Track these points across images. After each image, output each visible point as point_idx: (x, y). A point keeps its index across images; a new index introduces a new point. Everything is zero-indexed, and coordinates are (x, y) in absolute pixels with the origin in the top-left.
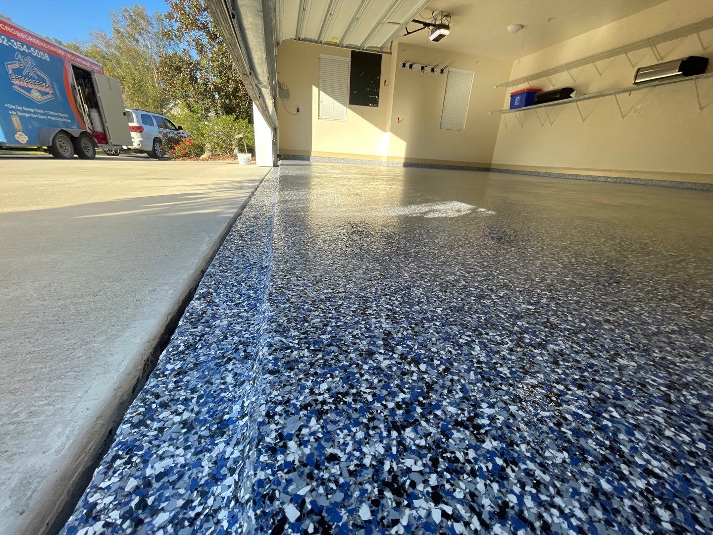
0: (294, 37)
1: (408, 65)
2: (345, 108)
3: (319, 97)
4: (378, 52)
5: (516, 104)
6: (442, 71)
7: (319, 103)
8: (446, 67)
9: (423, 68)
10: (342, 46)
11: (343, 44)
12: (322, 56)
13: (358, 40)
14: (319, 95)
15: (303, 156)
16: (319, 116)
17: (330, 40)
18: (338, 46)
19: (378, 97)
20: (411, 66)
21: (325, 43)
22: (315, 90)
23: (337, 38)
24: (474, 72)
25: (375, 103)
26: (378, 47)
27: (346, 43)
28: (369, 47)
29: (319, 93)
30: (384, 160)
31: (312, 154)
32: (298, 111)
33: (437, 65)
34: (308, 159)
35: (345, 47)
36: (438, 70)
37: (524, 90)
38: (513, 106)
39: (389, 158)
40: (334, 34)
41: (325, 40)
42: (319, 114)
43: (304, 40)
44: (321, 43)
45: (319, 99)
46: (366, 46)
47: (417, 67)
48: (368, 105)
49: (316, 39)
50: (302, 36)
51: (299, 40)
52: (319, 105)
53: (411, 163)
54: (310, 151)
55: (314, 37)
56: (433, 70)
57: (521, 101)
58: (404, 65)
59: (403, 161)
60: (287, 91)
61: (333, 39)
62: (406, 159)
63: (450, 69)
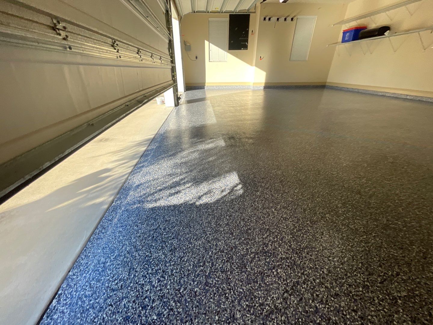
0: (191, 12)
1: (267, 19)
2: (226, 53)
3: (209, 47)
4: (247, 12)
5: (346, 39)
6: (292, 19)
7: (209, 51)
8: (295, 16)
9: (278, 19)
10: (222, 13)
11: (222, 11)
12: (210, 19)
13: (231, 7)
14: (209, 46)
15: (201, 87)
16: (209, 60)
17: (214, 10)
18: (220, 13)
19: (247, 43)
20: (270, 19)
21: (211, 12)
22: (207, 43)
23: (218, 9)
24: (317, 16)
25: (245, 47)
26: (246, 10)
27: (224, 10)
28: (240, 10)
29: (209, 45)
30: (252, 84)
31: (206, 85)
32: (196, 58)
33: (288, 16)
34: (204, 88)
35: (224, 13)
36: (289, 19)
37: (353, 28)
38: (344, 41)
39: (254, 83)
40: (216, 6)
41: (210, 10)
42: (209, 58)
43: (197, 12)
44: (208, 12)
45: (209, 49)
46: (238, 10)
47: (274, 19)
48: (241, 49)
49: (205, 11)
50: (196, 10)
51: (194, 12)
52: (209, 52)
53: (269, 86)
54: (205, 83)
55: (203, 9)
56: (285, 19)
57: (350, 36)
58: (265, 19)
59: (263, 85)
60: (190, 46)
61: (216, 9)
62: (266, 83)
63: (299, 17)
